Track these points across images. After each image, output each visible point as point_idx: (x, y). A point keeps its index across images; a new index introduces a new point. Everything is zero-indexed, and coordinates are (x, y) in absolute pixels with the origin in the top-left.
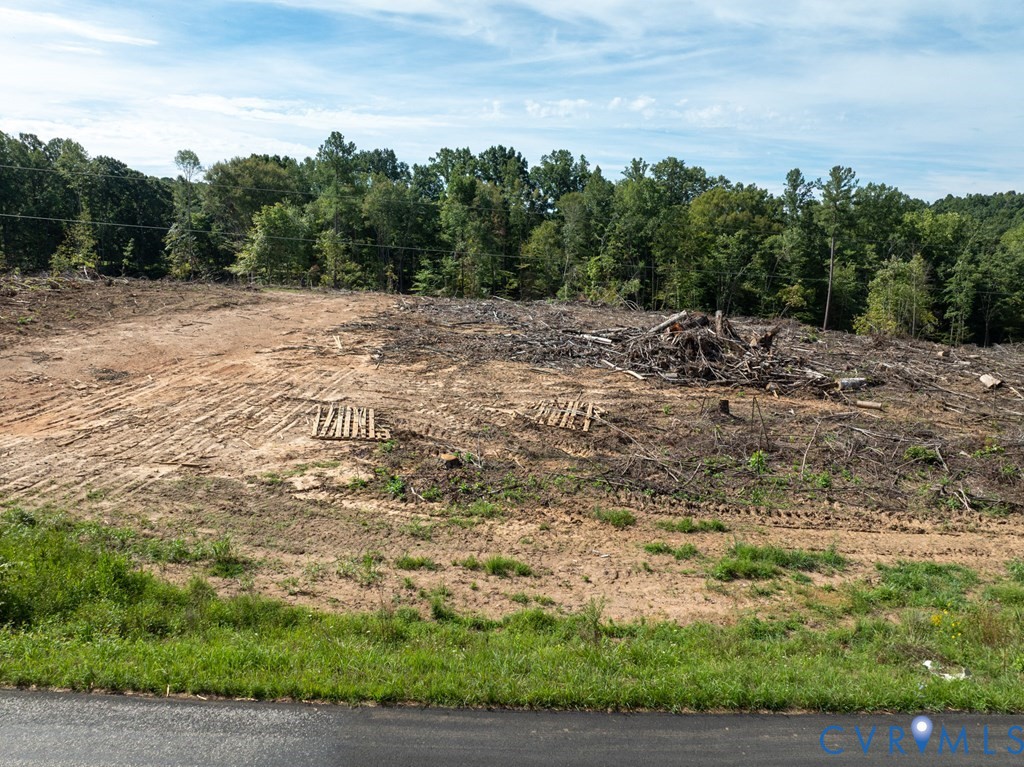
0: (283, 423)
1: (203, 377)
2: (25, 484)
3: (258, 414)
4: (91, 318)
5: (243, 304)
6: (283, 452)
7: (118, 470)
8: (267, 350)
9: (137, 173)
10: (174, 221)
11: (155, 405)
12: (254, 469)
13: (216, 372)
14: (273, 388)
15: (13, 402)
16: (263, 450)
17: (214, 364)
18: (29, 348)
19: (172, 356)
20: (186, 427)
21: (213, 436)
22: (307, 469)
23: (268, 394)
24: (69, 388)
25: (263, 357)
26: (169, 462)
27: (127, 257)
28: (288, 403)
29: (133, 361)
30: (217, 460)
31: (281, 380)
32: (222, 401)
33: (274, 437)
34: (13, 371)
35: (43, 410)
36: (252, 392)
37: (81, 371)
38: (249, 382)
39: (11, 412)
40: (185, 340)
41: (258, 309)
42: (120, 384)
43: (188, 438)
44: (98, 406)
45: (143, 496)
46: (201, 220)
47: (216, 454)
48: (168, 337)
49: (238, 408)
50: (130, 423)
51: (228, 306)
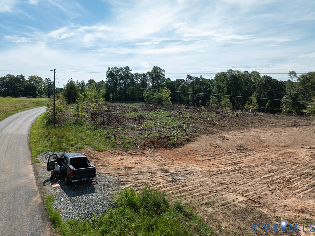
0: (305, 188)
1: (275, 156)
2: (191, 189)
3: (293, 180)
4: (244, 126)
5: (302, 125)
6: (300, 206)
7: (224, 193)
8: (308, 147)
9: (275, 80)
10: (285, 94)
11: (251, 165)
12: (281, 212)
13: (281, 154)
14: (305, 167)
15: (208, 153)
16: (289, 202)
17: (282, 150)
18: (221, 135)
19: (267, 144)
20: (259, 178)
21: (268, 187)
22: (311, 223)
23: (301, 170)
24: (226, 151)
25: (304, 150)
26: (244, 195)
27: (267, 106)
28: (310, 177)
29: (252, 144)
30: (265, 200)
31: (310, 163)
32: (279, 169)
33: (297, 195)
34: (213, 142)
35: (214, 158)
36: (294, 167)
37: (232, 145)
38: (294, 161)
39: (205, 156)
40: (274, 138)
41: (308, 128)
42: (243, 153)
43: (257, 185)
44: (231, 160)
45: (225, 211)
46: (295, 94)
47: (266, 197)
48: (267, 136)
49: (285, 174)
50: (238, 171)
51: (296, 126)
